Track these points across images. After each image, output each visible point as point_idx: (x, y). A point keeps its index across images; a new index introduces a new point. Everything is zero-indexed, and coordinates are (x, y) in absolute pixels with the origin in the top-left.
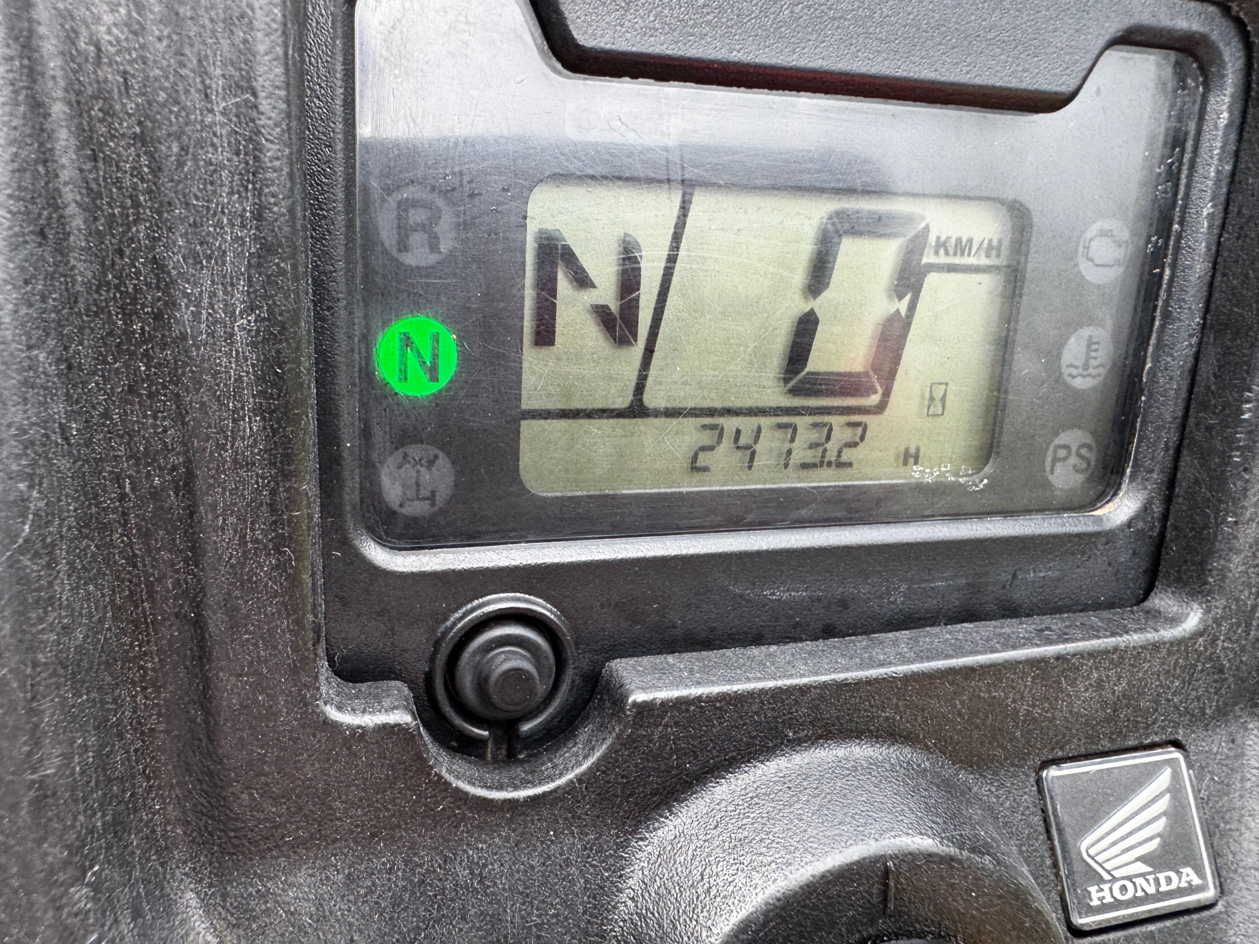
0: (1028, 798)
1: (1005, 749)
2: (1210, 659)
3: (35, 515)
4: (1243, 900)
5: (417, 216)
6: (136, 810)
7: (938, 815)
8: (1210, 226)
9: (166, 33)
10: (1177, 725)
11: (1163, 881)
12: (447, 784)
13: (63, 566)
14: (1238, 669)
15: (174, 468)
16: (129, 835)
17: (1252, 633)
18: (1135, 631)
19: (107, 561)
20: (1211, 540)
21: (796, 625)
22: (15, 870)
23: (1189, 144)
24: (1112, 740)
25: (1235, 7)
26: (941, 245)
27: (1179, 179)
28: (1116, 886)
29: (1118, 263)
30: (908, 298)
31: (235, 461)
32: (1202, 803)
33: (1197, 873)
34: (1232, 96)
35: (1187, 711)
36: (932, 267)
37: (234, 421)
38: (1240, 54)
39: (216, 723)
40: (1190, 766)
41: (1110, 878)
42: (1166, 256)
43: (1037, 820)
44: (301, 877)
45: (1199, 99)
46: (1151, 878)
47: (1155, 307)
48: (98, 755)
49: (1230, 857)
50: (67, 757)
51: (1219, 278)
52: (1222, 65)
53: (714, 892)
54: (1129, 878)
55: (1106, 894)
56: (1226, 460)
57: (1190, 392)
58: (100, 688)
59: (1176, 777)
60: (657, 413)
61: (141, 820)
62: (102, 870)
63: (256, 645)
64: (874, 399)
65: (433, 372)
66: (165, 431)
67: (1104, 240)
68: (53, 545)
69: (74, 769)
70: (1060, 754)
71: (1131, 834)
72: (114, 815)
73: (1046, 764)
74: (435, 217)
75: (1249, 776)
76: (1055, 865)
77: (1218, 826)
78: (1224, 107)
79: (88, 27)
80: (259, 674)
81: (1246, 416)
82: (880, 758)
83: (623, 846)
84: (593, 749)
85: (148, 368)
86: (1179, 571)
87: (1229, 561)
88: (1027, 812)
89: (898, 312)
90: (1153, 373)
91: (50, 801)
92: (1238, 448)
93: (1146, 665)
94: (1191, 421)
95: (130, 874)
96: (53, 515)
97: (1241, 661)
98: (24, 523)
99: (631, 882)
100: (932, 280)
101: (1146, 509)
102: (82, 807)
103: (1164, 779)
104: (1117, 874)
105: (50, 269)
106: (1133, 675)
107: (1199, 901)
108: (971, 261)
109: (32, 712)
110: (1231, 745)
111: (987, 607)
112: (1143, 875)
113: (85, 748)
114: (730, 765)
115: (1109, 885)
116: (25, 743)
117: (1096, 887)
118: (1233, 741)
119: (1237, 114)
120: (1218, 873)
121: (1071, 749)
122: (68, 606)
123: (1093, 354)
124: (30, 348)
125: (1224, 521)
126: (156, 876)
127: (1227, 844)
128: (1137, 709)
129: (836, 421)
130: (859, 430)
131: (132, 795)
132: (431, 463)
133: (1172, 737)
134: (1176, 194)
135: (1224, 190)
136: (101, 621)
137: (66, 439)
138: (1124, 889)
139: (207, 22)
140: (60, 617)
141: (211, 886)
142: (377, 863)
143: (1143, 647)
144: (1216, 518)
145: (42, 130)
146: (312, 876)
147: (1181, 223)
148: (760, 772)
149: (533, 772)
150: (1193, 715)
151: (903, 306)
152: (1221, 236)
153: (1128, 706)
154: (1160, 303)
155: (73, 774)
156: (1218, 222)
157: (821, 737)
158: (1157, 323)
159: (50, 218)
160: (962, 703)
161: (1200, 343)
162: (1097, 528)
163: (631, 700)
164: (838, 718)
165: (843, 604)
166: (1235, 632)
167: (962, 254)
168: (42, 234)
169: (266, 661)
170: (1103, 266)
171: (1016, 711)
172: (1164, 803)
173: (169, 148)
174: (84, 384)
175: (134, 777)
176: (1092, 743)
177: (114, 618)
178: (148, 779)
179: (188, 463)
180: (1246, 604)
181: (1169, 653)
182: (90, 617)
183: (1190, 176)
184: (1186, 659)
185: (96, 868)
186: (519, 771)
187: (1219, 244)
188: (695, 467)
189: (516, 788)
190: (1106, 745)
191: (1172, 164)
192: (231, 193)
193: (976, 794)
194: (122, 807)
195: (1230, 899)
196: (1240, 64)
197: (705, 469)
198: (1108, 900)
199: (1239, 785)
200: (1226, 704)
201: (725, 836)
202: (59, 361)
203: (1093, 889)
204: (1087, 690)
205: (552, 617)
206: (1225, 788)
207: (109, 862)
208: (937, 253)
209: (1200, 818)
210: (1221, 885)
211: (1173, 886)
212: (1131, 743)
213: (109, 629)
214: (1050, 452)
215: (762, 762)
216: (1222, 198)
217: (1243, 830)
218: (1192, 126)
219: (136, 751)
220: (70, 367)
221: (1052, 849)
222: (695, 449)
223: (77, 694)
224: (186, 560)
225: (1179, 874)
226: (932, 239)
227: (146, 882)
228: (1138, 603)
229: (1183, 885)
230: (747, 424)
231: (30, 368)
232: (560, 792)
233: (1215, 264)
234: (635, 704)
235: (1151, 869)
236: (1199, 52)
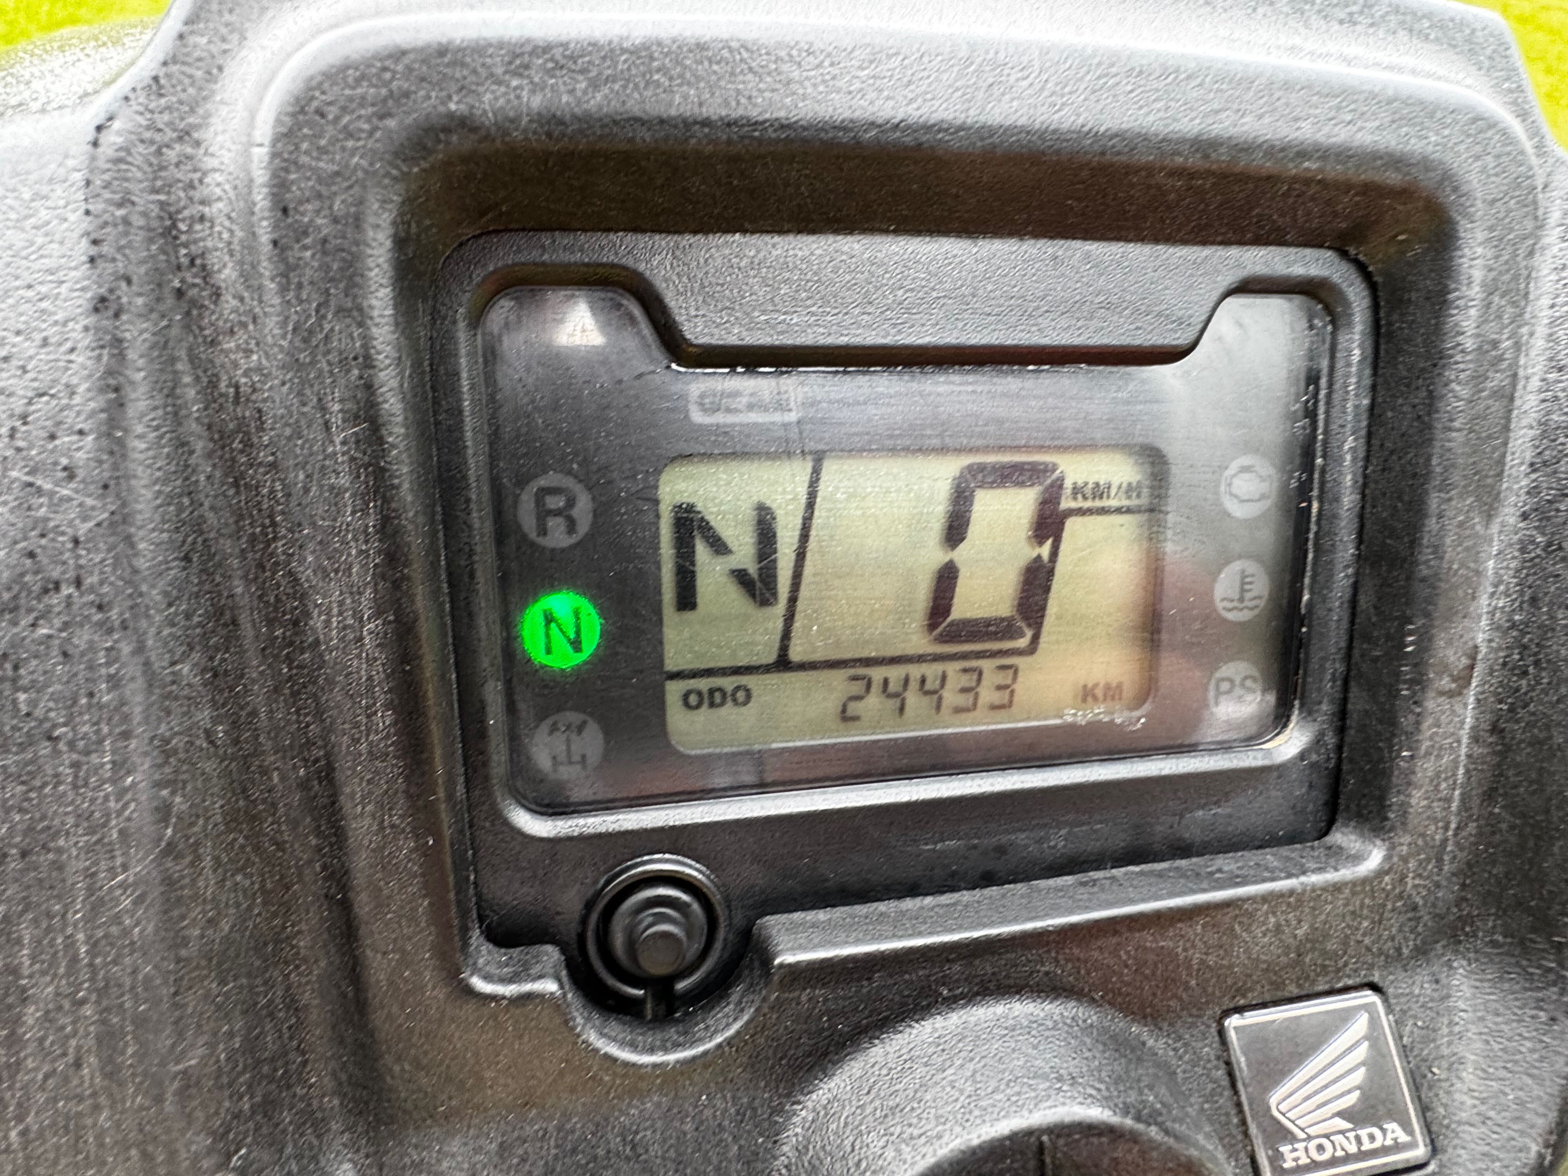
0: (1209, 1050)
1: (1180, 999)
2: (1400, 896)
3: (178, 818)
4: (1460, 1160)
5: (555, 502)
6: (289, 1087)
7: (1101, 1081)
8: (1354, 459)
9: (288, 377)
10: (1371, 967)
11: (1365, 1140)
12: (596, 1051)
13: (208, 862)
14: (1434, 905)
15: (317, 761)
16: (281, 1113)
17: (1446, 868)
18: (1314, 871)
19: (257, 848)
20: (1386, 774)
21: (953, 874)
22: (160, 1159)
23: (1323, 382)
24: (1299, 986)
25: (1352, 251)
26: (1077, 491)
27: (1316, 415)
28: (1312, 1145)
29: (1263, 497)
30: (1050, 542)
31: (370, 753)
32: (1405, 1051)
33: (1404, 1130)
34: (1362, 333)
35: (1381, 952)
36: (1071, 512)
37: (368, 717)
38: (1365, 293)
39: (366, 999)
40: (1389, 1010)
41: (1303, 1136)
42: (1311, 490)
43: (1221, 1073)
44: (455, 1146)
45: (1328, 339)
46: (1351, 1135)
47: (1307, 540)
48: (246, 1039)
49: (1441, 1110)
50: (211, 1046)
51: (1368, 510)
52: (1347, 304)
53: (864, 1165)
54: (1327, 1136)
55: (1301, 1153)
56: (1394, 694)
57: (1352, 623)
58: (249, 975)
59: (1374, 1022)
60: (803, 667)
61: (295, 1095)
62: (248, 1153)
63: (399, 923)
64: (1022, 643)
65: (576, 645)
66: (307, 726)
67: (1246, 476)
68: (197, 844)
69: (218, 1057)
70: (1242, 1002)
71: (1326, 1087)
72: (264, 1096)
73: (1227, 1013)
74: (571, 503)
75: (1457, 1019)
76: (1244, 1122)
77: (1425, 1076)
78: (1356, 344)
79: (227, 372)
80: (403, 952)
81: (1410, 649)
82: (1042, 1015)
83: (779, 1110)
84: (742, 1010)
85: (290, 669)
86: (1358, 805)
87: (1409, 796)
88: (1209, 1066)
89: (1039, 557)
90: (1310, 604)
91: (193, 1091)
92: (1405, 682)
93: (1329, 907)
94: (1356, 653)
95: (281, 1151)
96: (198, 816)
97: (1437, 898)
98: (167, 827)
99: (785, 1148)
100: (1071, 524)
101: (1318, 742)
102: (227, 1093)
103: (1360, 1025)
104: (1311, 1131)
105: (196, 589)
106: (1315, 917)
107: (1408, 1160)
108: (1113, 503)
109: (176, 1006)
110: (1434, 986)
111: (1156, 847)
112: (1342, 1132)
113: (231, 1035)
114: (883, 1025)
115: (1304, 1144)
116: (169, 1036)
117: (1290, 1147)
118: (1437, 982)
119: (1369, 351)
120: (1428, 1127)
121: (1252, 997)
122: (213, 899)
123: (1247, 587)
124: (173, 664)
125: (1398, 756)
126: (311, 1149)
127: (1437, 1095)
128: (1324, 953)
129: (987, 665)
130: (1011, 672)
131: (285, 1072)
132: (580, 729)
133: (1366, 980)
134: (1314, 429)
135: (1364, 423)
136: (250, 908)
137: (212, 742)
138: (1320, 1148)
139: (325, 365)
140: (204, 912)
141: (367, 1156)
142: (528, 1130)
143: (1324, 889)
144: (1390, 752)
145: (187, 466)
146: (465, 1144)
147: (1324, 457)
148: (915, 1031)
149: (686, 1033)
150: (1387, 956)
151: (1045, 551)
152: (1366, 468)
153: (1313, 949)
154: (1311, 536)
155: (218, 1061)
156: (1361, 454)
157: (977, 994)
158: (1310, 556)
159: (194, 542)
160: (1128, 953)
161: (1357, 574)
162: (1267, 762)
163: (777, 962)
164: (994, 974)
165: (1001, 850)
166: (1425, 869)
167: (1101, 497)
168: (187, 558)
169: (410, 938)
170: (1248, 501)
171: (1188, 960)
172: (1362, 1052)
173: (296, 476)
174: (231, 689)
175: (286, 1054)
176: (1277, 989)
177: (265, 903)
178: (303, 1053)
179: (327, 755)
180: (1433, 839)
181: (1354, 893)
182: (238, 905)
183: (1327, 412)
184: (1373, 898)
185: (243, 1151)
186: (672, 1033)
187: (1365, 476)
188: (846, 717)
189: (666, 1050)
190: (1293, 990)
191: (1307, 401)
192: (353, 513)
193: (1150, 1049)
194: (273, 1086)
195: (1445, 1158)
196: (1366, 303)
197: (856, 718)
198: (1304, 1161)
199: (1445, 1030)
200: (1424, 943)
201: (877, 1103)
202: (204, 671)
203: (1285, 1149)
204: (1264, 935)
205: (700, 876)
206: (1430, 1033)
207: (258, 1144)
208: (1075, 499)
209: (1403, 1069)
210: (1432, 1141)
211: (1377, 1144)
212: (1321, 988)
213: (259, 914)
214: (1212, 687)
215: (917, 1021)
216: (1363, 432)
217: (1455, 1081)
218: (1325, 364)
219: (290, 1028)
220: (215, 675)
221: (1239, 1105)
222: (844, 699)
223: (223, 982)
224: (331, 845)
225: (1384, 1131)
226: (1068, 484)
227: (299, 1157)
228: (1319, 838)
229: (1389, 1142)
230: (895, 673)
231: (173, 682)
232: (709, 1057)
233: (1363, 496)
234: (781, 966)
235: (1351, 1126)
236: (1323, 294)
